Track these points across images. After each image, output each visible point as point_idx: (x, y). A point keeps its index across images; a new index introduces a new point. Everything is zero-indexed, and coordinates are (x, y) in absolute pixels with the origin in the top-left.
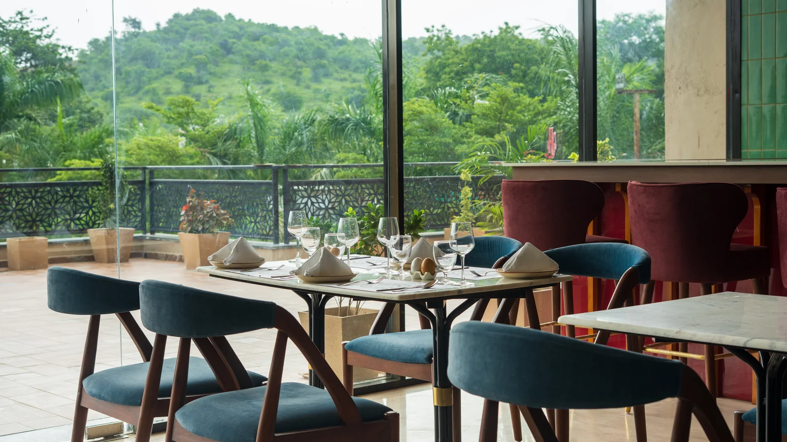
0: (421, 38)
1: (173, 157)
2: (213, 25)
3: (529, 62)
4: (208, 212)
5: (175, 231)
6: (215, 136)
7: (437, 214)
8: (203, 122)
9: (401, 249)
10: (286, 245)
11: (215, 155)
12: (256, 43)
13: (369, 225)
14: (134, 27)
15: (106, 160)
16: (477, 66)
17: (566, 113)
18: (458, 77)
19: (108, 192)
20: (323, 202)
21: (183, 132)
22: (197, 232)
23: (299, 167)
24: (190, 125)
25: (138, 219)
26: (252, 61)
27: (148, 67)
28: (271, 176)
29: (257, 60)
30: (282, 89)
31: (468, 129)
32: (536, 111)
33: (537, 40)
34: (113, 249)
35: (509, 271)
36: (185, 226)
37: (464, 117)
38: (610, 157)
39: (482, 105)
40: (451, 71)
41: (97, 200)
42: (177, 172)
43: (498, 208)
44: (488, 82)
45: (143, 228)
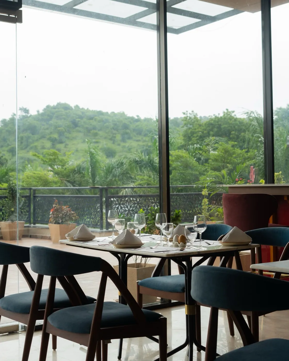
0: (181, 118)
1: (46, 183)
2: (68, 111)
3: (240, 131)
4: (65, 213)
5: (47, 223)
6: (69, 171)
7: (189, 214)
8: (63, 164)
9: (168, 231)
10: (107, 230)
11: (69, 181)
12: (91, 121)
13: (151, 218)
14: (25, 113)
15: (10, 184)
16: (211, 133)
17: (260, 158)
18: (201, 139)
19: (11, 201)
20: (127, 207)
21: (51, 169)
22: (59, 223)
23: (114, 188)
24: (56, 166)
25: (27, 217)
26: (89, 131)
27: (33, 134)
28: (99, 193)
29: (92, 130)
30: (105, 146)
31: (207, 167)
32: (244, 157)
33: (244, 119)
34: (15, 231)
35: (225, 242)
36: (52, 220)
37: (204, 161)
38: (282, 182)
39: (214, 154)
40: (197, 136)
41: (5, 206)
42: (47, 191)
43: (221, 210)
44: (217, 141)
45: (29, 221)
